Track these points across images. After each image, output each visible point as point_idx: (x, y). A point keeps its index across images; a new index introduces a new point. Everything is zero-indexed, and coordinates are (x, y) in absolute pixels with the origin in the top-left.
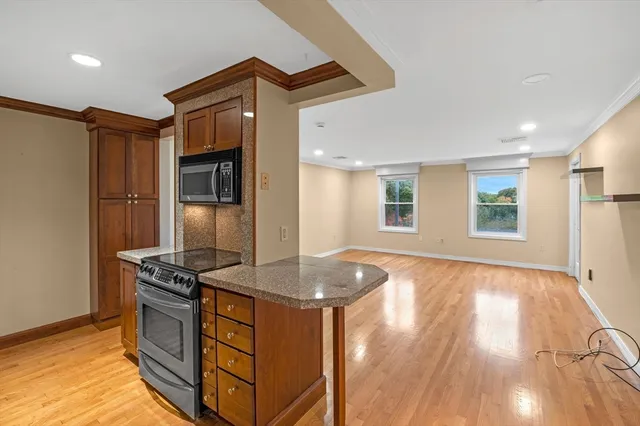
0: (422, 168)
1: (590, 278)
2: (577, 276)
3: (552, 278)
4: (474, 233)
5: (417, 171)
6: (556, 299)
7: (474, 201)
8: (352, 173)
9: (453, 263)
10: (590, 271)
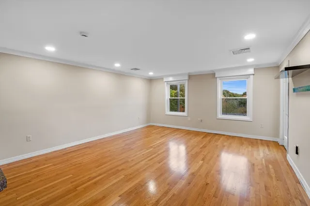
0: (190, 77)
1: (297, 153)
2: (285, 145)
3: (268, 146)
4: (220, 116)
5: (187, 78)
6: (270, 166)
7: (220, 96)
8: (150, 80)
9: (207, 135)
10: (297, 148)
